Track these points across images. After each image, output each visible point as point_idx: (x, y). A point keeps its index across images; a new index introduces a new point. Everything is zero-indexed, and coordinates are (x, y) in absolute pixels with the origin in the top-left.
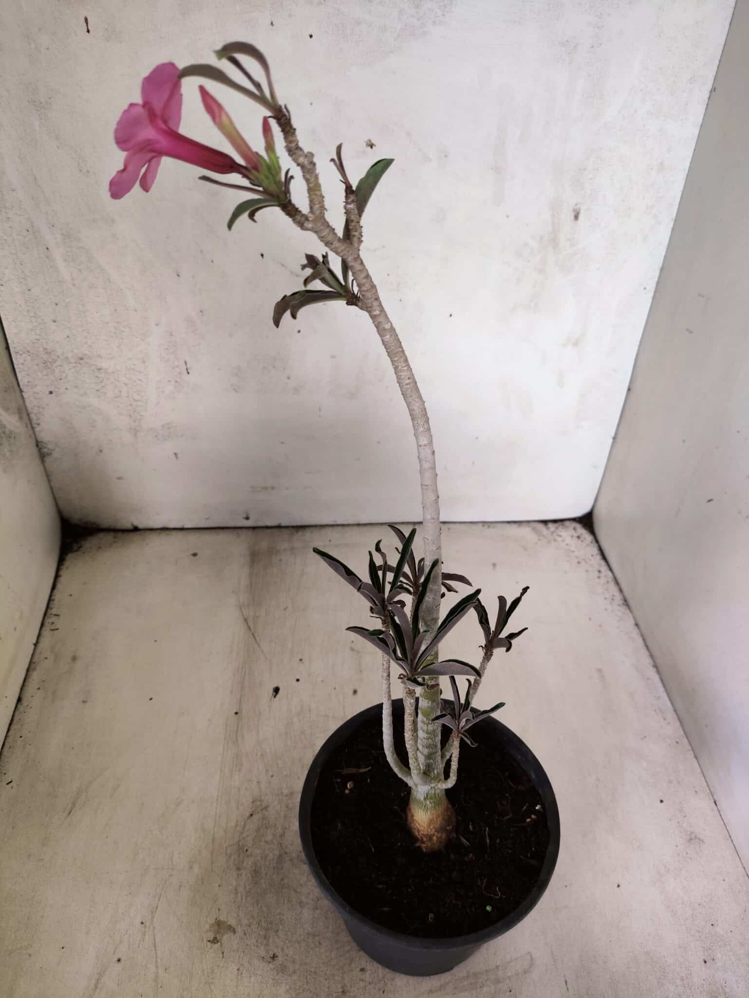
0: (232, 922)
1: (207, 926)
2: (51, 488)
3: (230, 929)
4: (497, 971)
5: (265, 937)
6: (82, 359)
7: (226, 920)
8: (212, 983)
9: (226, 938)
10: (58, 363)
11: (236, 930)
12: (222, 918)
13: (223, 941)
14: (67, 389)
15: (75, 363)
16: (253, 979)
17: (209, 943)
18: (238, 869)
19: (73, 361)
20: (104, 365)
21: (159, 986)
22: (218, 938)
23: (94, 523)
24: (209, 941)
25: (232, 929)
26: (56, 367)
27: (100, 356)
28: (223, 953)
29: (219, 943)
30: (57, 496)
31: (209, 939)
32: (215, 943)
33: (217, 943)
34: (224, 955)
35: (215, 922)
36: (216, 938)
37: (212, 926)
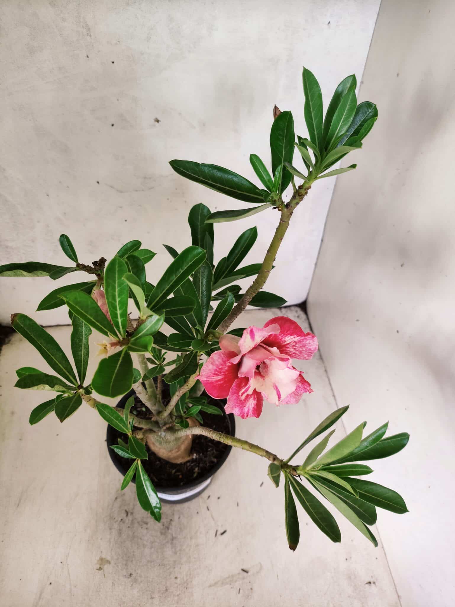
0: (109, 558)
1: (96, 562)
5: (126, 565)
8: (99, 591)
9: (106, 567)
12: (104, 556)
13: (104, 568)
16: (120, 587)
17: (97, 571)
18: (111, 529)
21: (73, 595)
25: (109, 562)
29: (102, 570)
31: (97, 568)
32: (100, 570)
34: (105, 576)
35: (100, 558)
36: (101, 567)
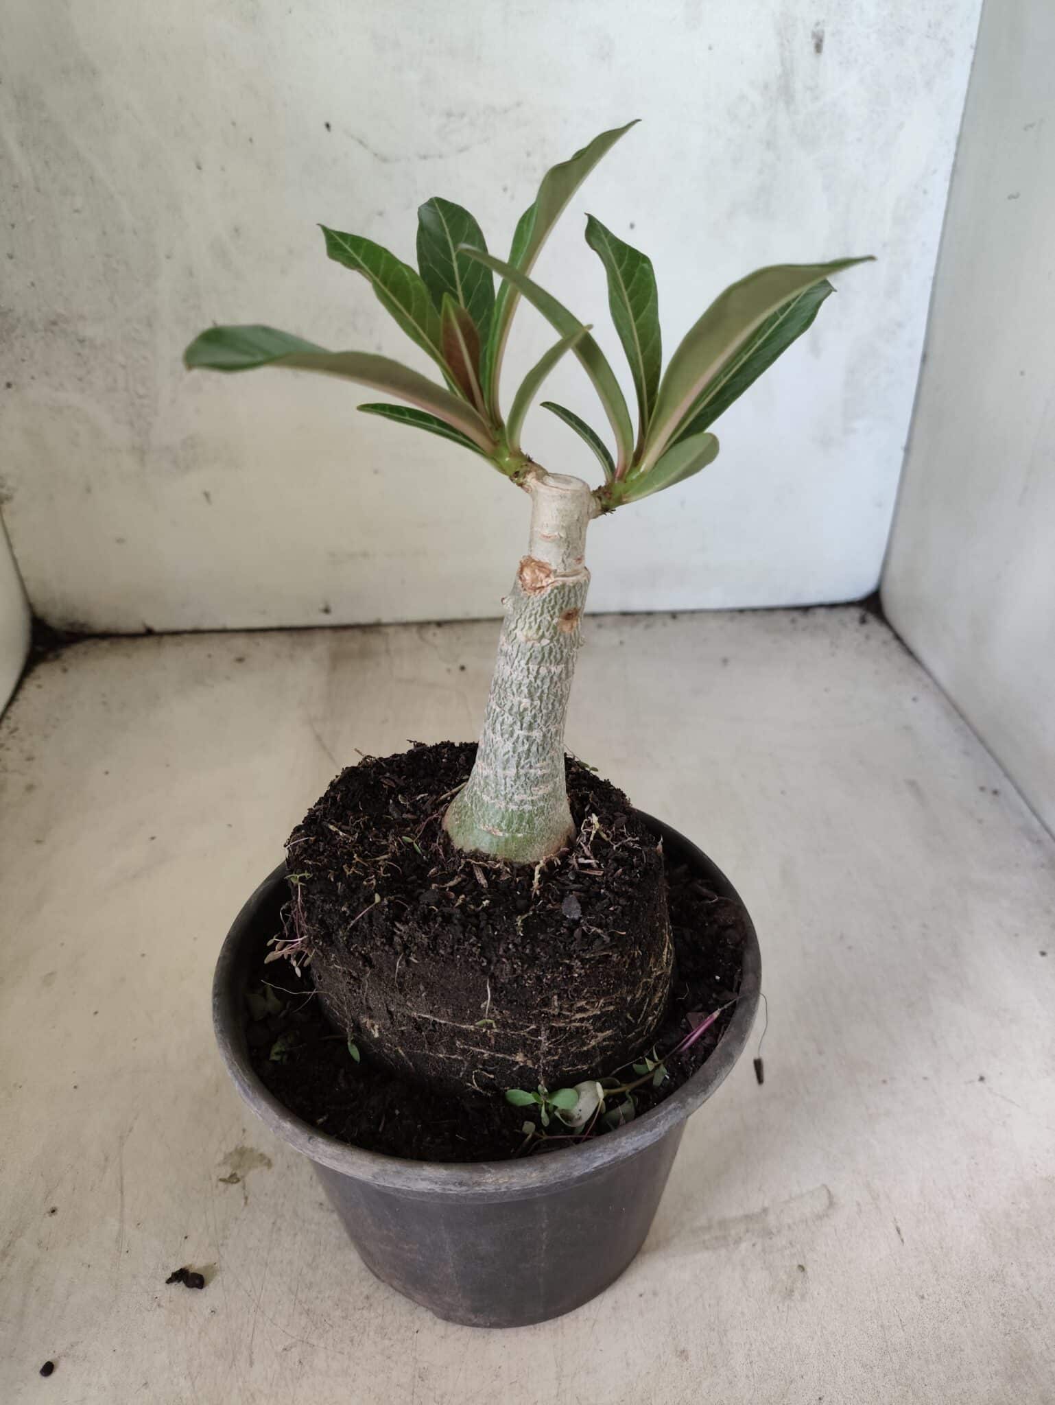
0: (266, 1149)
1: (220, 1157)
2: (15, 560)
3: (261, 1161)
4: (766, 1215)
6: (54, 323)
7: (256, 1148)
8: (222, 1245)
9: (255, 1175)
10: (18, 331)
11: (273, 1162)
12: (249, 1143)
13: (247, 1179)
14: (33, 378)
15: (46, 330)
16: (299, 1238)
17: (221, 1184)
19: (40, 327)
20: (89, 331)
21: (124, 1250)
22: (239, 1175)
23: (83, 625)
24: (221, 1180)
25: (266, 1161)
26: (16, 338)
27: (82, 317)
28: (246, 1198)
29: (239, 1185)
30: (24, 574)
31: (220, 1177)
32: (233, 1183)
33: (236, 1183)
34: (249, 1201)
35: (236, 1149)
36: (235, 1174)
37: (228, 1156)
